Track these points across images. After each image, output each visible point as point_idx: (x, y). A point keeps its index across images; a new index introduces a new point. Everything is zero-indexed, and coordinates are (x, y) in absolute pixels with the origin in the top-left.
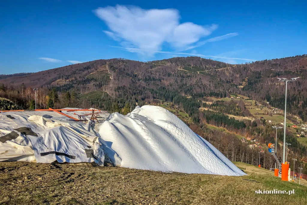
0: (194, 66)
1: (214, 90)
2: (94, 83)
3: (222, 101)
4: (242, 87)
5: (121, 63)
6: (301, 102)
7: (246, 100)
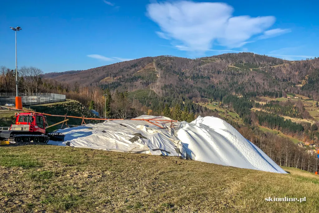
0: (247, 62)
1: (269, 89)
2: (141, 81)
3: (277, 101)
4: (301, 86)
5: (168, 61)
7: (305, 100)
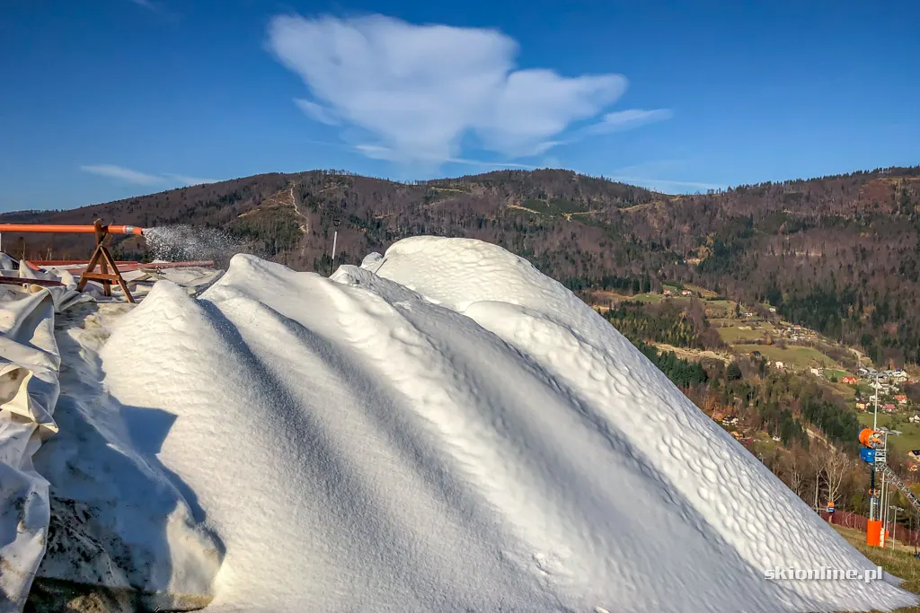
0: (557, 197)
1: (615, 270)
3: (638, 302)
5: (334, 185)
6: (869, 309)
